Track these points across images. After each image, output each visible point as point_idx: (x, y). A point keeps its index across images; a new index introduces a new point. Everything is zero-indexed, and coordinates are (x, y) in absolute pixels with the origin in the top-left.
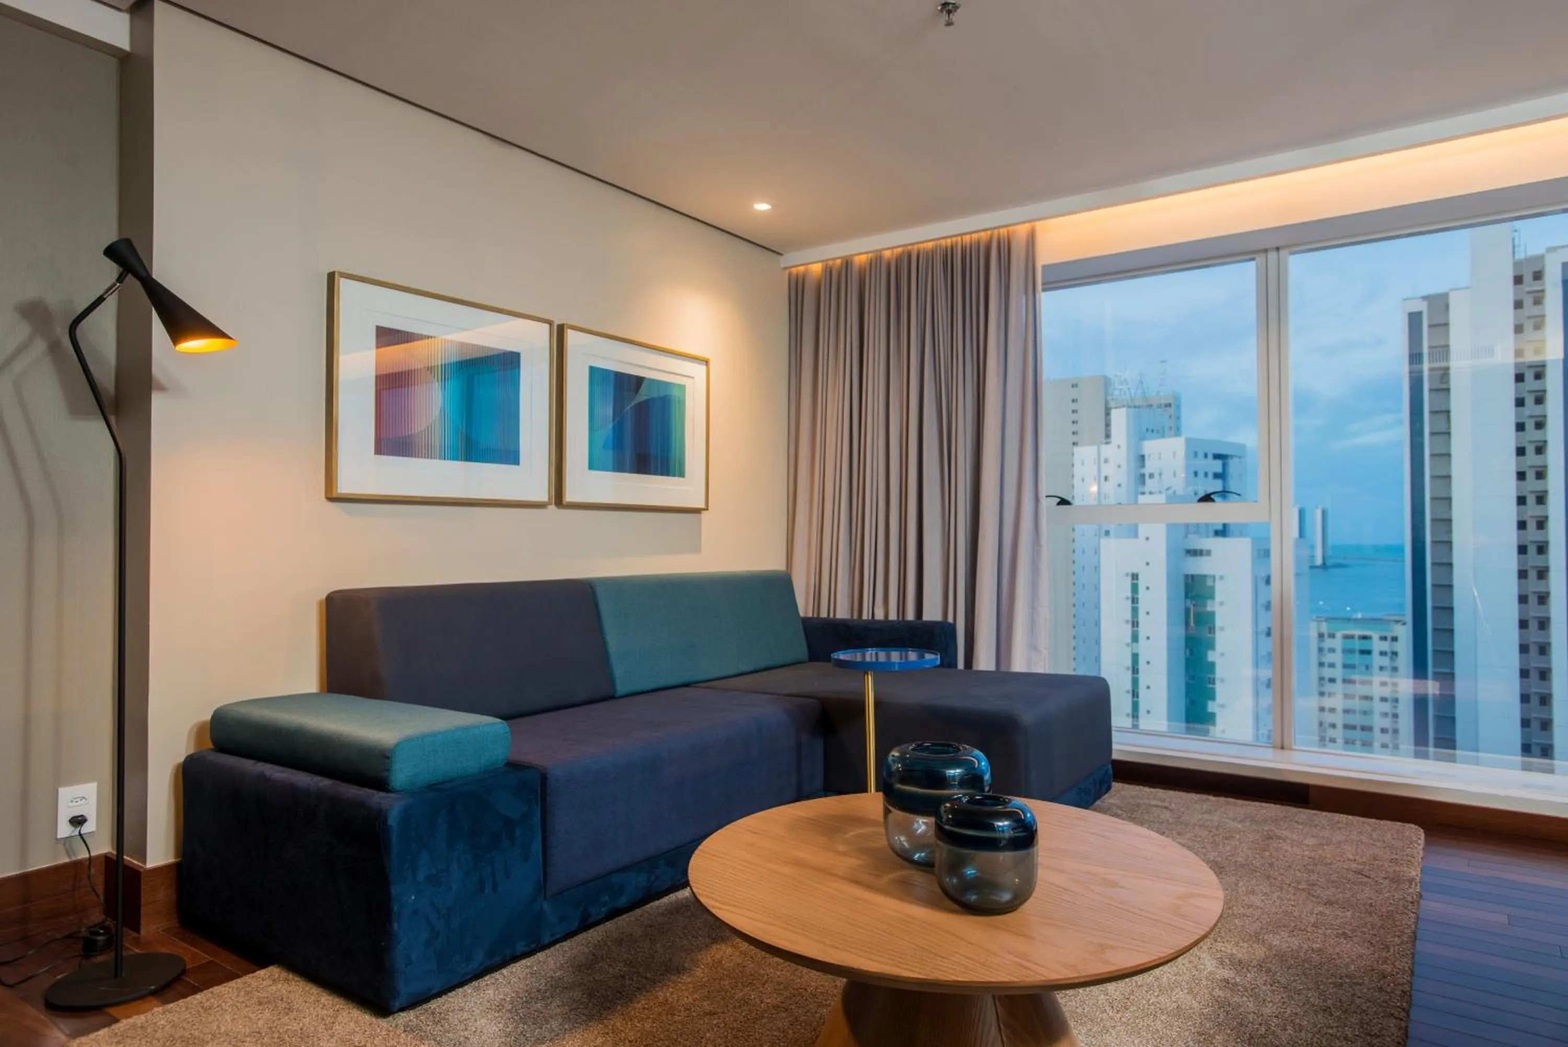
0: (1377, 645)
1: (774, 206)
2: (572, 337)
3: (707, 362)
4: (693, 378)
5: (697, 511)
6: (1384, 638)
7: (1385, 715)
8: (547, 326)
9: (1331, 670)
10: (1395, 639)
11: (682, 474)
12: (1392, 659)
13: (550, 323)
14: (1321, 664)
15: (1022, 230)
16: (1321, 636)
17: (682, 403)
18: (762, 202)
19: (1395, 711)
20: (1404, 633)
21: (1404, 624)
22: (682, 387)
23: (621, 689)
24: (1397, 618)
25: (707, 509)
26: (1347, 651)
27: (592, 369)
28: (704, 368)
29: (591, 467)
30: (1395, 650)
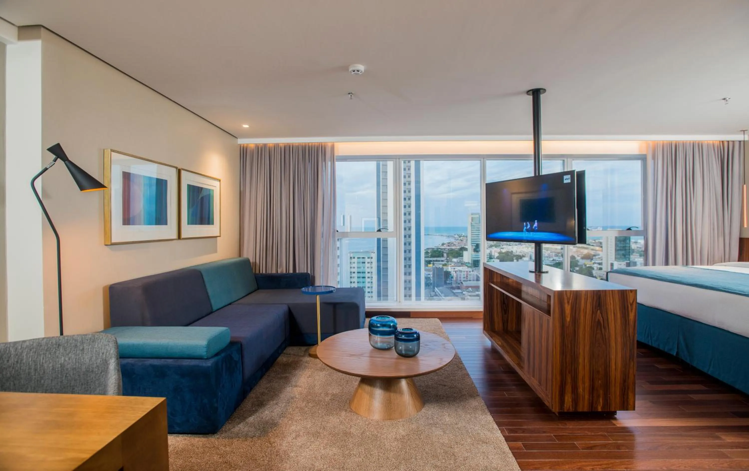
0: (367, 260)
1: (250, 126)
2: (183, 172)
3: (220, 181)
4: (216, 187)
5: (216, 237)
6: (369, 258)
7: (369, 282)
8: (175, 169)
9: (354, 269)
10: (372, 258)
11: (213, 224)
12: (371, 264)
13: (176, 168)
14: (351, 268)
15: (330, 145)
16: (351, 258)
17: (213, 197)
18: (245, 124)
19: (372, 281)
20: (375, 256)
21: (374, 253)
22: (213, 190)
23: (215, 308)
24: (372, 251)
25: (220, 236)
26: (358, 263)
27: (188, 185)
28: (218, 183)
29: (188, 224)
30: (372, 261)
